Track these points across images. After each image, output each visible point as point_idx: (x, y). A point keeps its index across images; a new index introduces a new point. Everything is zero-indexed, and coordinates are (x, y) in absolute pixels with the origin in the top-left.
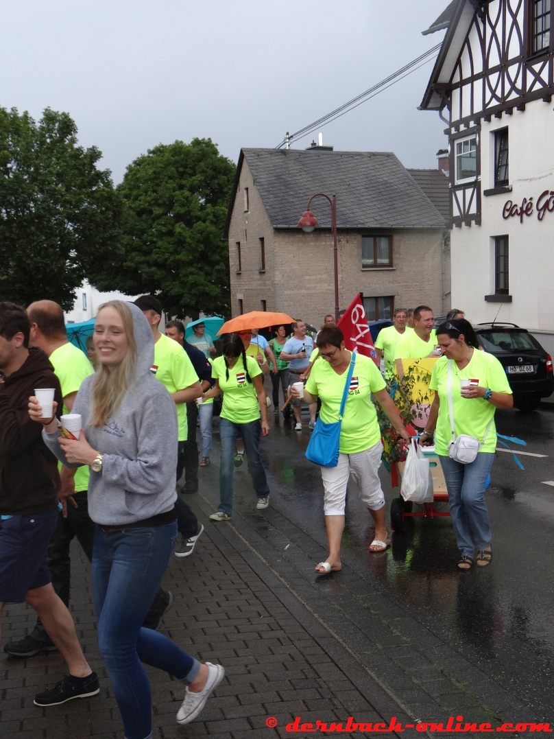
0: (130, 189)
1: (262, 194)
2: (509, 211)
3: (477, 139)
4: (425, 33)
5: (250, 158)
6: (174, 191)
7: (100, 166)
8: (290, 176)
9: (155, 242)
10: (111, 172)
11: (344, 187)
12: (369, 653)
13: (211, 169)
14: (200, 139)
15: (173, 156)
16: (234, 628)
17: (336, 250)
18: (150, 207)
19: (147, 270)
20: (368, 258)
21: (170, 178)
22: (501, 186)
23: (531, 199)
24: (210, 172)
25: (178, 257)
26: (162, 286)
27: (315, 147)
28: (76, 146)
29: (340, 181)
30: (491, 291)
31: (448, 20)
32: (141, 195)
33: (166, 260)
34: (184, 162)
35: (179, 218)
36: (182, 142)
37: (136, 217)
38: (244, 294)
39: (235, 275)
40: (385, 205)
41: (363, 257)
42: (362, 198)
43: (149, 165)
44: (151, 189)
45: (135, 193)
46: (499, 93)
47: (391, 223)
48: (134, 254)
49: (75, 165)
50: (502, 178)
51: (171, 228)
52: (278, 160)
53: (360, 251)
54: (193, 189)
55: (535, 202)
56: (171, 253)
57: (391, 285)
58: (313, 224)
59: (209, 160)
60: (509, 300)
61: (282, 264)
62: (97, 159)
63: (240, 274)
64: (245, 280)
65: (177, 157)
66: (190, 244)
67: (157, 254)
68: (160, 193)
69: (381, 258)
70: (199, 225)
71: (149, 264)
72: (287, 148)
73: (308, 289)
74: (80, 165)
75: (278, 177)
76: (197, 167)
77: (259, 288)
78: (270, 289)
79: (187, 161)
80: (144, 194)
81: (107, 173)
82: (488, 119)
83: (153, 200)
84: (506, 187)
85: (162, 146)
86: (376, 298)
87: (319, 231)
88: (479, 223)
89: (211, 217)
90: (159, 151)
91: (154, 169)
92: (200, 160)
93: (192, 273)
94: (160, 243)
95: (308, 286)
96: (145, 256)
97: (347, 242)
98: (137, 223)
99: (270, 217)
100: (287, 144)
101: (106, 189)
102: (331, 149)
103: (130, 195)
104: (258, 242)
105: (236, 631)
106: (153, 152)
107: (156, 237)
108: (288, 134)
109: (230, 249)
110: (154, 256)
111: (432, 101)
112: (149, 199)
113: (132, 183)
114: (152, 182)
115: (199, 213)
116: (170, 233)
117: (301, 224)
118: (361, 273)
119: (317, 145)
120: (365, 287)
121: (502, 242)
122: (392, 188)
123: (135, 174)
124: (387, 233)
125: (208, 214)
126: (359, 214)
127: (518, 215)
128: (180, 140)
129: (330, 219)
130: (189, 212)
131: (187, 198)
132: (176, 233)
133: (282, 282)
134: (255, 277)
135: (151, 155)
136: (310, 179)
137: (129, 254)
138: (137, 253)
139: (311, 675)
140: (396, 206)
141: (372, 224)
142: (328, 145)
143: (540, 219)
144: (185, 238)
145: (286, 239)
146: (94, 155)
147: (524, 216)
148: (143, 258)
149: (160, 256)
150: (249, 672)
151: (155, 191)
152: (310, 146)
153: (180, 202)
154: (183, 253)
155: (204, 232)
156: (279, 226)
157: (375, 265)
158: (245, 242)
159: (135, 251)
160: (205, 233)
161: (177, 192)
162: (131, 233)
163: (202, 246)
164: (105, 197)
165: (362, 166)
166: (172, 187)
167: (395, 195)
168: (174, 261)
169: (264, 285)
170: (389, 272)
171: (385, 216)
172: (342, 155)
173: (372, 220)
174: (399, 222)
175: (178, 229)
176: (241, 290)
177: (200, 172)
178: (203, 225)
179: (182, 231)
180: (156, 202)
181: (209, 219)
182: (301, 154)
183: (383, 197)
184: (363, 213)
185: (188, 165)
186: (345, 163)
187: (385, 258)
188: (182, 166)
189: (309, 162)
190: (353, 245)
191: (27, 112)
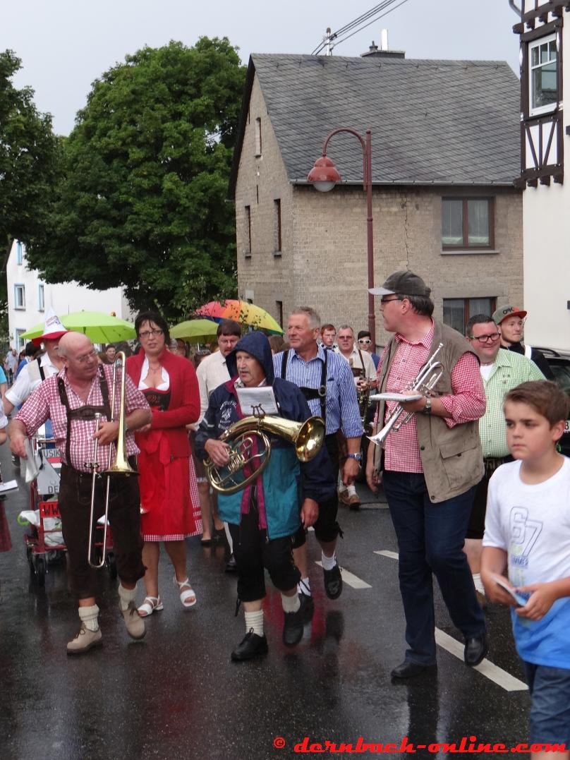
0: (95, 119)
1: (278, 128)
3: (558, 42)
5: (264, 70)
6: (163, 122)
8: (328, 99)
9: (130, 205)
10: (33, 91)
11: (416, 118)
13: (225, 87)
14: (211, 38)
15: (164, 65)
17: (370, 220)
18: (125, 148)
19: (116, 248)
20: (454, 234)
21: (157, 101)
24: (225, 92)
25: (166, 229)
26: (142, 275)
27: (375, 53)
29: (411, 107)
32: (110, 128)
33: (148, 233)
34: (182, 75)
35: (175, 166)
36: (180, 43)
37: (103, 163)
38: (255, 292)
39: (244, 260)
40: (484, 147)
41: (445, 233)
42: (446, 136)
43: (125, 79)
44: (128, 119)
45: (101, 124)
47: (491, 177)
48: (95, 223)
51: (158, 182)
52: (311, 73)
53: (440, 222)
54: (199, 120)
56: (157, 223)
57: (492, 279)
58: (331, 178)
59: (223, 74)
61: (306, 243)
62: (12, 71)
63: (250, 257)
64: (257, 268)
65: (170, 68)
66: (186, 208)
67: (134, 223)
68: (141, 125)
69: (475, 234)
70: (204, 177)
71: (122, 240)
72: (328, 53)
73: (350, 284)
75: (308, 100)
76: (203, 84)
77: (274, 281)
78: (287, 283)
79: (186, 73)
80: (116, 126)
81: (28, 93)
83: (130, 136)
85: (149, 50)
86: (467, 300)
88: (560, 180)
89: (222, 164)
90: (144, 57)
91: (132, 87)
92: (208, 73)
93: (189, 255)
95: (348, 279)
96: (114, 226)
97: (417, 207)
98: (104, 174)
99: (288, 165)
100: (328, 47)
101: (23, 119)
102: (401, 55)
103: (94, 128)
104: (272, 204)
106: (135, 59)
108: (329, 30)
109: (237, 218)
110: (129, 227)
112: (123, 134)
113: (99, 109)
114: (129, 107)
115: (204, 158)
116: (157, 190)
117: (311, 178)
118: (441, 259)
119: (379, 49)
122: (499, 119)
123: (104, 95)
124: (490, 193)
125: (218, 160)
126: (439, 161)
128: (177, 40)
130: (188, 155)
131: (184, 134)
132: (164, 190)
133: (305, 272)
134: (268, 263)
135: (131, 64)
136: (360, 104)
137: (88, 222)
138: (102, 221)
140: (504, 149)
141: (459, 179)
144: (178, 198)
145: (314, 202)
148: (111, 230)
149: (138, 226)
151: (133, 122)
152: (368, 51)
153: (173, 140)
154: (176, 222)
155: (210, 188)
156: (301, 181)
157: (465, 245)
158: (256, 206)
159: (98, 219)
160: (210, 191)
161: (168, 125)
162: (93, 189)
163: (207, 211)
164: (22, 131)
165: (452, 83)
166: (160, 116)
167: (503, 131)
168: (161, 236)
169: (280, 276)
170: (488, 258)
171: (483, 166)
172: (419, 65)
173: (459, 171)
174: (504, 175)
175: (167, 185)
176: (251, 283)
177: (208, 92)
178: (210, 177)
179: (174, 187)
180: (134, 140)
181: (219, 168)
182: (349, 63)
183: (482, 135)
184: (445, 161)
185: (188, 80)
186: (423, 78)
187: (481, 235)
188: (178, 82)
189: (362, 76)
190: (427, 213)
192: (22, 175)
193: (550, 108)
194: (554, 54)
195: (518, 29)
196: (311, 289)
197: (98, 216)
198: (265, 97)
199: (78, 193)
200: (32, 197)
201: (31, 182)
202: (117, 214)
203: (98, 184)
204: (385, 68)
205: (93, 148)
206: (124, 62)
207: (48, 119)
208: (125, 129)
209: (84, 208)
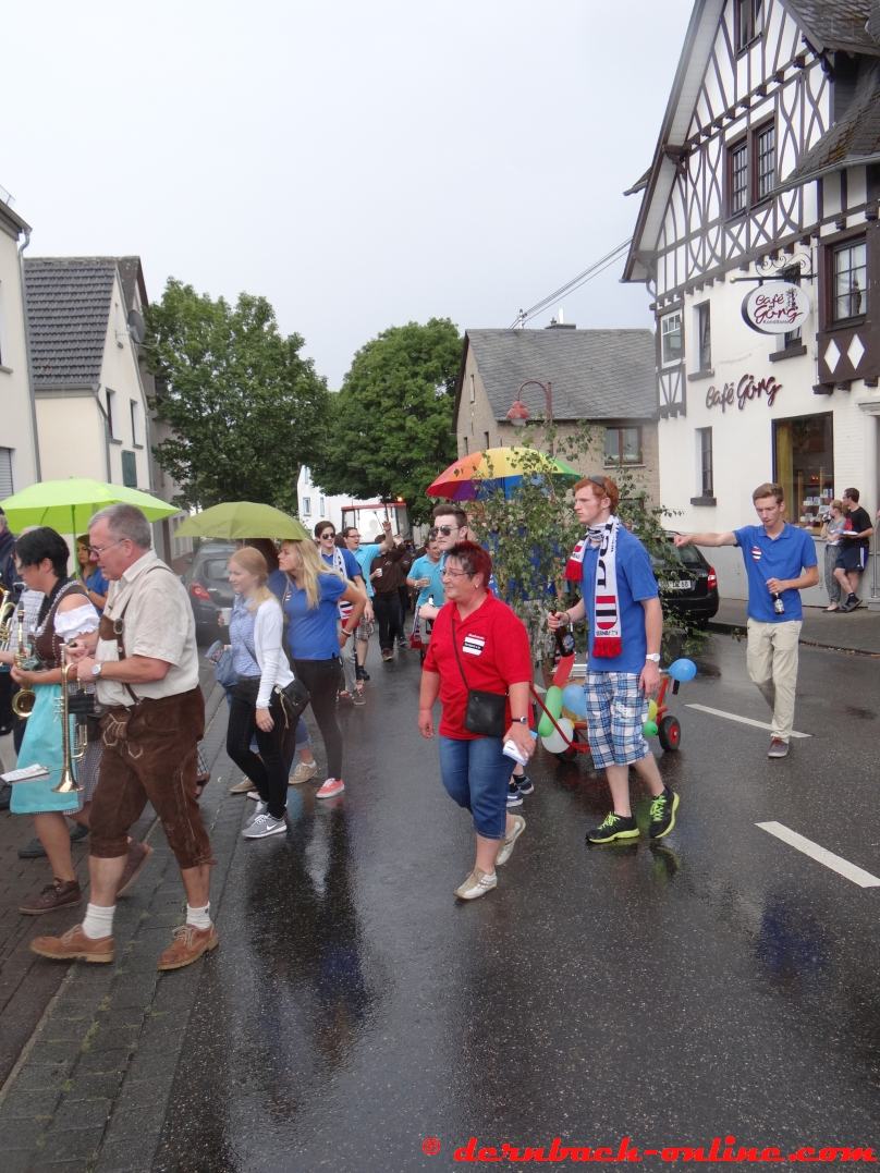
0: (357, 379)
1: (486, 382)
2: (714, 400)
3: (681, 315)
4: (627, 194)
5: (476, 340)
6: (405, 380)
7: (303, 354)
8: (521, 360)
9: (383, 439)
10: (314, 361)
11: (585, 372)
13: (449, 353)
14: (438, 319)
15: (405, 339)
18: (378, 399)
19: (374, 470)
20: (614, 453)
21: (401, 364)
22: (706, 370)
23: (732, 384)
25: (409, 455)
26: (392, 489)
27: (555, 326)
28: (275, 333)
29: (581, 364)
30: (697, 492)
31: (649, 181)
32: (368, 385)
33: (396, 459)
34: (418, 346)
35: (414, 410)
36: (416, 323)
40: (634, 391)
41: (606, 452)
42: (606, 384)
43: (377, 350)
44: (380, 378)
45: (362, 383)
46: (700, 261)
48: (359, 452)
49: (271, 355)
50: (706, 360)
51: (402, 422)
52: (509, 342)
53: (605, 444)
54: (430, 378)
55: (735, 388)
56: (402, 451)
59: (447, 344)
60: (713, 503)
62: (299, 347)
65: (409, 341)
66: (422, 440)
68: (390, 382)
69: (628, 453)
70: (435, 418)
71: (378, 464)
72: (521, 327)
75: (507, 361)
76: (432, 352)
79: (420, 344)
80: (372, 383)
81: (310, 362)
82: (691, 293)
83: (382, 390)
84: (710, 371)
85: (395, 329)
88: (684, 413)
90: (391, 333)
91: (383, 355)
92: (437, 343)
96: (373, 454)
98: (364, 417)
99: (493, 408)
100: (521, 323)
102: (573, 327)
104: (483, 435)
106: (384, 336)
107: (385, 432)
108: (521, 311)
109: (459, 446)
111: (635, 271)
112: (377, 389)
114: (381, 370)
115: (434, 404)
116: (402, 428)
117: (510, 417)
119: (557, 323)
121: (707, 435)
123: (363, 362)
124: (638, 424)
125: (444, 405)
126: (601, 402)
127: (721, 403)
128: (414, 321)
130: (423, 402)
131: (420, 388)
132: (407, 428)
135: (382, 339)
136: (544, 363)
137: (354, 452)
138: (363, 451)
141: (615, 414)
142: (570, 322)
143: (741, 408)
144: (417, 433)
146: (296, 342)
147: (726, 404)
148: (370, 457)
149: (389, 454)
151: (384, 380)
152: (549, 324)
153: (412, 392)
154: (416, 450)
155: (439, 425)
156: (502, 418)
157: (622, 461)
158: (472, 437)
159: (360, 449)
160: (439, 428)
161: (409, 381)
162: (357, 429)
163: (437, 442)
164: (306, 389)
165: (610, 346)
166: (403, 375)
168: (405, 460)
170: (637, 470)
171: (633, 405)
172: (586, 333)
174: (649, 411)
175: (409, 424)
177: (436, 357)
178: (439, 418)
179: (413, 425)
180: (385, 393)
181: (445, 411)
182: (536, 334)
184: (606, 401)
185: (422, 349)
186: (589, 342)
187: (632, 453)
188: (415, 351)
189: (546, 343)
191: (222, 298)
192: (307, 420)
193: (676, 362)
194: (678, 324)
195: (653, 307)
197: (361, 447)
198: (477, 361)
199: (346, 432)
200: (314, 435)
201: (313, 425)
202: (374, 446)
203: (360, 425)
204: (561, 336)
205: (356, 399)
206: (377, 338)
207: (324, 380)
208: (379, 386)
209: (351, 442)
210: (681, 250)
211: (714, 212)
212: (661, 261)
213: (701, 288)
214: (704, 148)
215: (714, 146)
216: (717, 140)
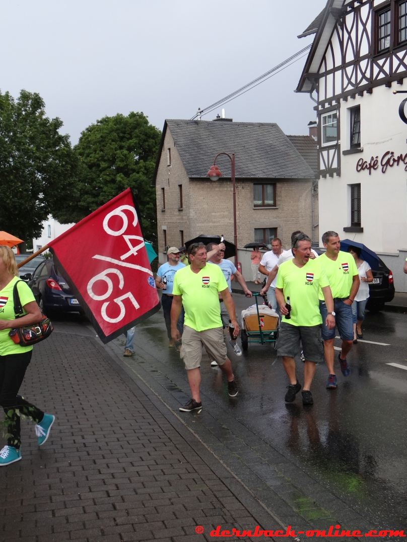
0: (84, 149)
1: (181, 153)
2: (361, 166)
3: (338, 114)
4: (300, 37)
5: (172, 127)
6: (116, 151)
7: (61, 132)
8: (201, 140)
9: (101, 188)
10: (69, 136)
11: (240, 148)
12: (261, 489)
13: (143, 135)
14: (135, 113)
15: (115, 125)
16: (160, 471)
17: (234, 194)
18: (98, 162)
20: (258, 200)
21: (113, 141)
22: (356, 147)
23: (377, 157)
24: (143, 137)
27: (219, 119)
28: (44, 117)
29: (237, 144)
30: (348, 224)
31: (317, 27)
32: (91, 153)
34: (123, 129)
35: (119, 170)
36: (122, 115)
37: (88, 169)
38: (167, 226)
39: (161, 212)
40: (270, 161)
41: (255, 199)
42: (253, 156)
43: (97, 131)
44: (99, 149)
45: (87, 151)
46: (353, 80)
47: (275, 175)
48: (86, 196)
49: (43, 131)
50: (356, 142)
51: (114, 178)
52: (192, 128)
53: (253, 194)
54: (130, 149)
55: (379, 160)
57: (275, 220)
58: (218, 175)
59: (142, 129)
60: (361, 230)
61: (195, 204)
62: (59, 127)
63: (164, 211)
64: (168, 216)
65: (118, 126)
67: (103, 196)
68: (106, 152)
69: (267, 200)
70: (135, 176)
71: (97, 204)
72: (199, 119)
73: (214, 222)
74: (47, 131)
75: (192, 140)
76: (133, 133)
77: (178, 221)
78: (186, 222)
79: (125, 128)
80: (94, 152)
81: (67, 137)
82: (346, 100)
83: (101, 157)
84: (359, 148)
85: (107, 118)
86: (264, 229)
87: (222, 180)
88: (339, 174)
89: (142, 170)
90: (105, 121)
91: (101, 134)
92: (135, 128)
94: (105, 189)
95: (214, 220)
96: (94, 197)
97: (243, 188)
98: (89, 174)
99: (186, 169)
100: (199, 117)
101: (66, 149)
102: (231, 120)
103: (84, 153)
104: (178, 188)
105: (162, 474)
106: (101, 122)
107: (102, 184)
108: (199, 109)
109: (157, 193)
110: (101, 198)
111: (304, 86)
112: (97, 156)
113: (85, 144)
114: (100, 144)
115: (135, 166)
116: (113, 181)
117: (209, 175)
118: (253, 211)
119: (221, 117)
120: (256, 221)
121: (356, 189)
122: (275, 149)
123: (87, 138)
124: (274, 182)
125: (141, 168)
126: (252, 168)
127: (368, 169)
128: (120, 113)
129: (230, 172)
130: (127, 166)
131: (125, 155)
132: (117, 181)
133: (195, 217)
134: (175, 213)
135: (99, 124)
136: (215, 142)
137: (82, 196)
138: (88, 196)
139: (218, 506)
140: (278, 162)
141: (261, 175)
142: (229, 117)
143: (383, 172)
144: (124, 185)
145: (198, 186)
146: (58, 124)
147: (372, 169)
148: (93, 199)
149: (106, 198)
150: (172, 504)
151: (102, 150)
152: (216, 118)
153: (120, 158)
155: (138, 180)
156: (193, 176)
157: (263, 205)
158: (168, 188)
159: (87, 194)
160: (138, 181)
161: (118, 151)
162: (84, 181)
164: (65, 154)
165: (254, 133)
166: (114, 148)
167: (278, 154)
169: (182, 219)
170: (273, 210)
171: (271, 170)
172: (239, 124)
173: (261, 172)
174: (280, 173)
175: (119, 178)
176: (165, 223)
178: (137, 175)
179: (122, 180)
181: (141, 171)
182: (208, 123)
183: (269, 156)
184: (254, 167)
185: (126, 131)
186: (241, 131)
187: (270, 200)
188: (122, 132)
189: (215, 130)
190: (247, 190)
191: (8, 92)
193: (334, 143)
194: (335, 119)
196: (197, 225)
197: (87, 193)
198: (174, 139)
203: (87, 179)
204: (225, 126)
208: (98, 154)
210: (338, 74)
211: (365, 50)
212: (322, 80)
213: (353, 97)
214: (357, 11)
215: (365, 10)
216: (367, 6)
